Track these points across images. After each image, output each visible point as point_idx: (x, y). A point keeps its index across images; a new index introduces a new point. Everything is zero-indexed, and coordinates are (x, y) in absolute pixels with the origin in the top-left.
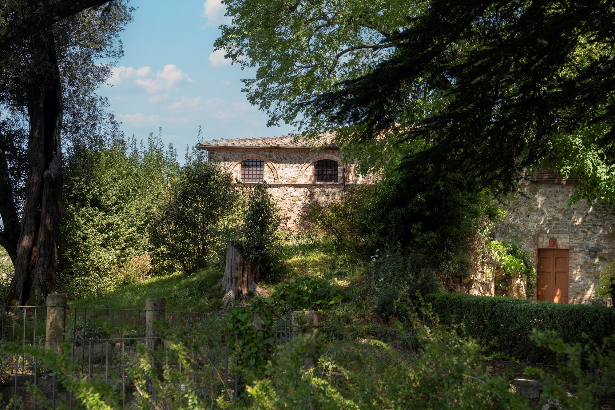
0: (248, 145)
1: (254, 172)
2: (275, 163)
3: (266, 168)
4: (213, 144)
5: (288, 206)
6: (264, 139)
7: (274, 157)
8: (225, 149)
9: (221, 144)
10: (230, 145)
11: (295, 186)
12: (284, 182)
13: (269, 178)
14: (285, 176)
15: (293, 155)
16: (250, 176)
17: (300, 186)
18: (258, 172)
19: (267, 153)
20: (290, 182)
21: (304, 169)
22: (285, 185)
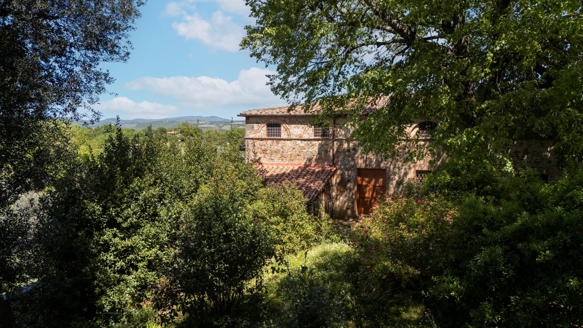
0: (270, 114)
1: (275, 131)
2: (288, 124)
3: (282, 128)
4: (248, 114)
5: (297, 152)
6: (280, 108)
7: (288, 121)
8: (256, 116)
9: (254, 113)
10: (259, 113)
11: (302, 140)
12: (294, 137)
13: (285, 134)
14: (295, 133)
15: (300, 120)
16: (273, 134)
17: (305, 140)
18: (278, 131)
19: (283, 119)
20: (298, 138)
21: (307, 129)
22: (295, 139)
